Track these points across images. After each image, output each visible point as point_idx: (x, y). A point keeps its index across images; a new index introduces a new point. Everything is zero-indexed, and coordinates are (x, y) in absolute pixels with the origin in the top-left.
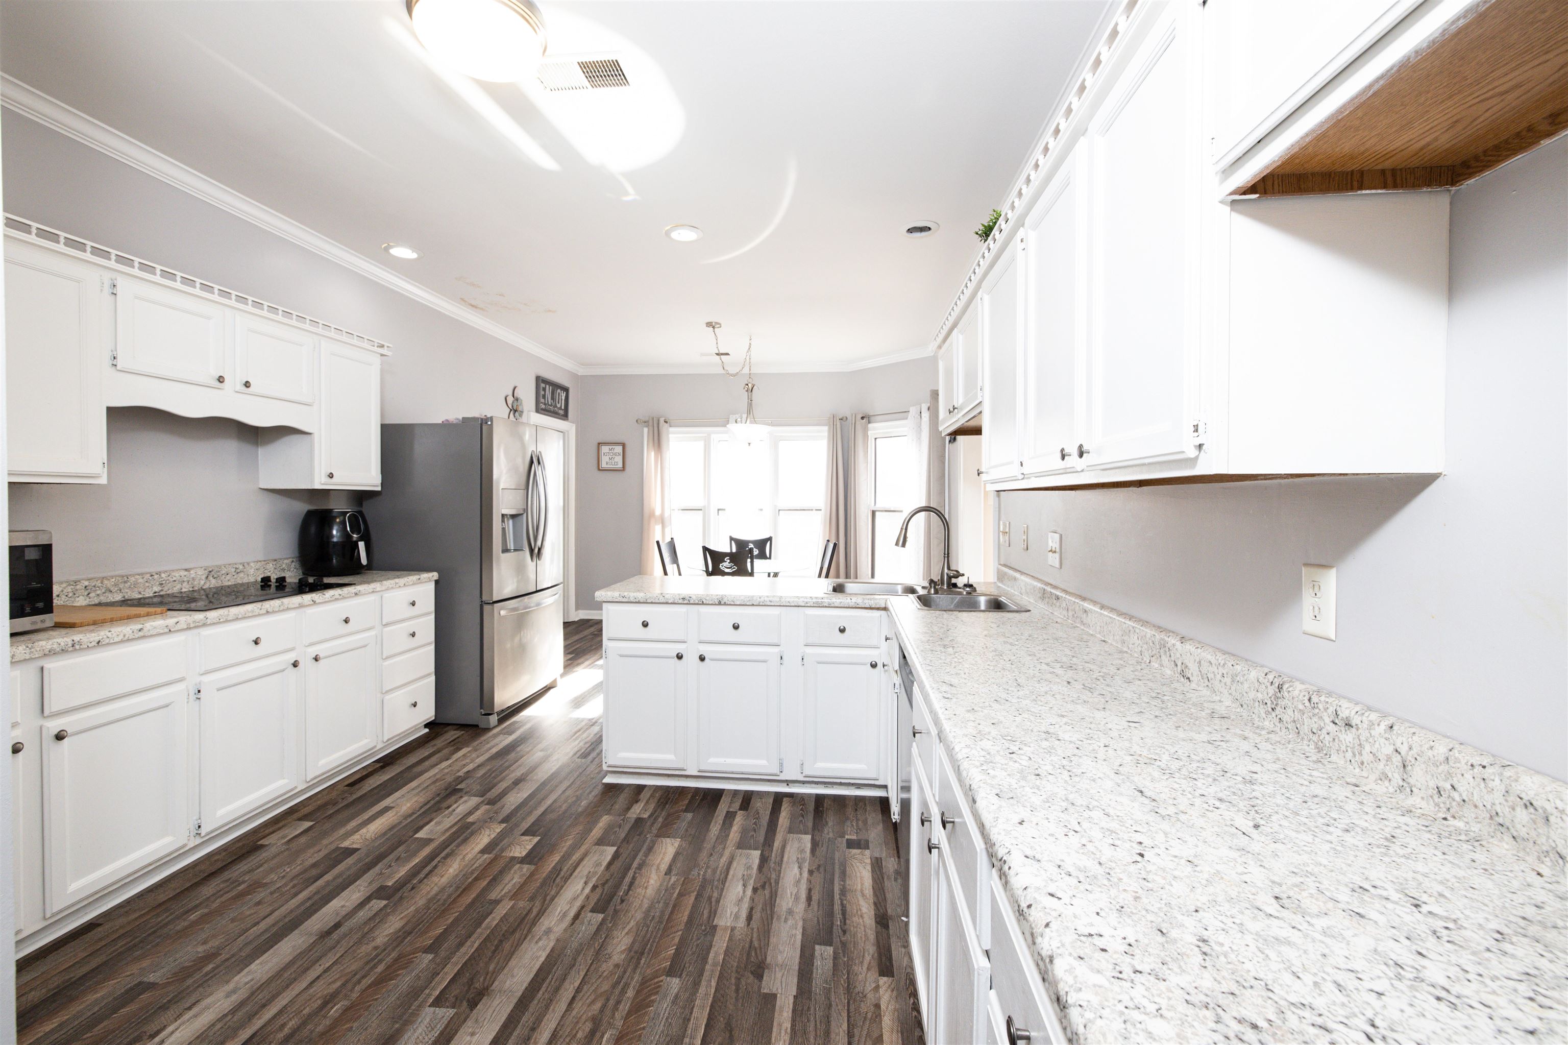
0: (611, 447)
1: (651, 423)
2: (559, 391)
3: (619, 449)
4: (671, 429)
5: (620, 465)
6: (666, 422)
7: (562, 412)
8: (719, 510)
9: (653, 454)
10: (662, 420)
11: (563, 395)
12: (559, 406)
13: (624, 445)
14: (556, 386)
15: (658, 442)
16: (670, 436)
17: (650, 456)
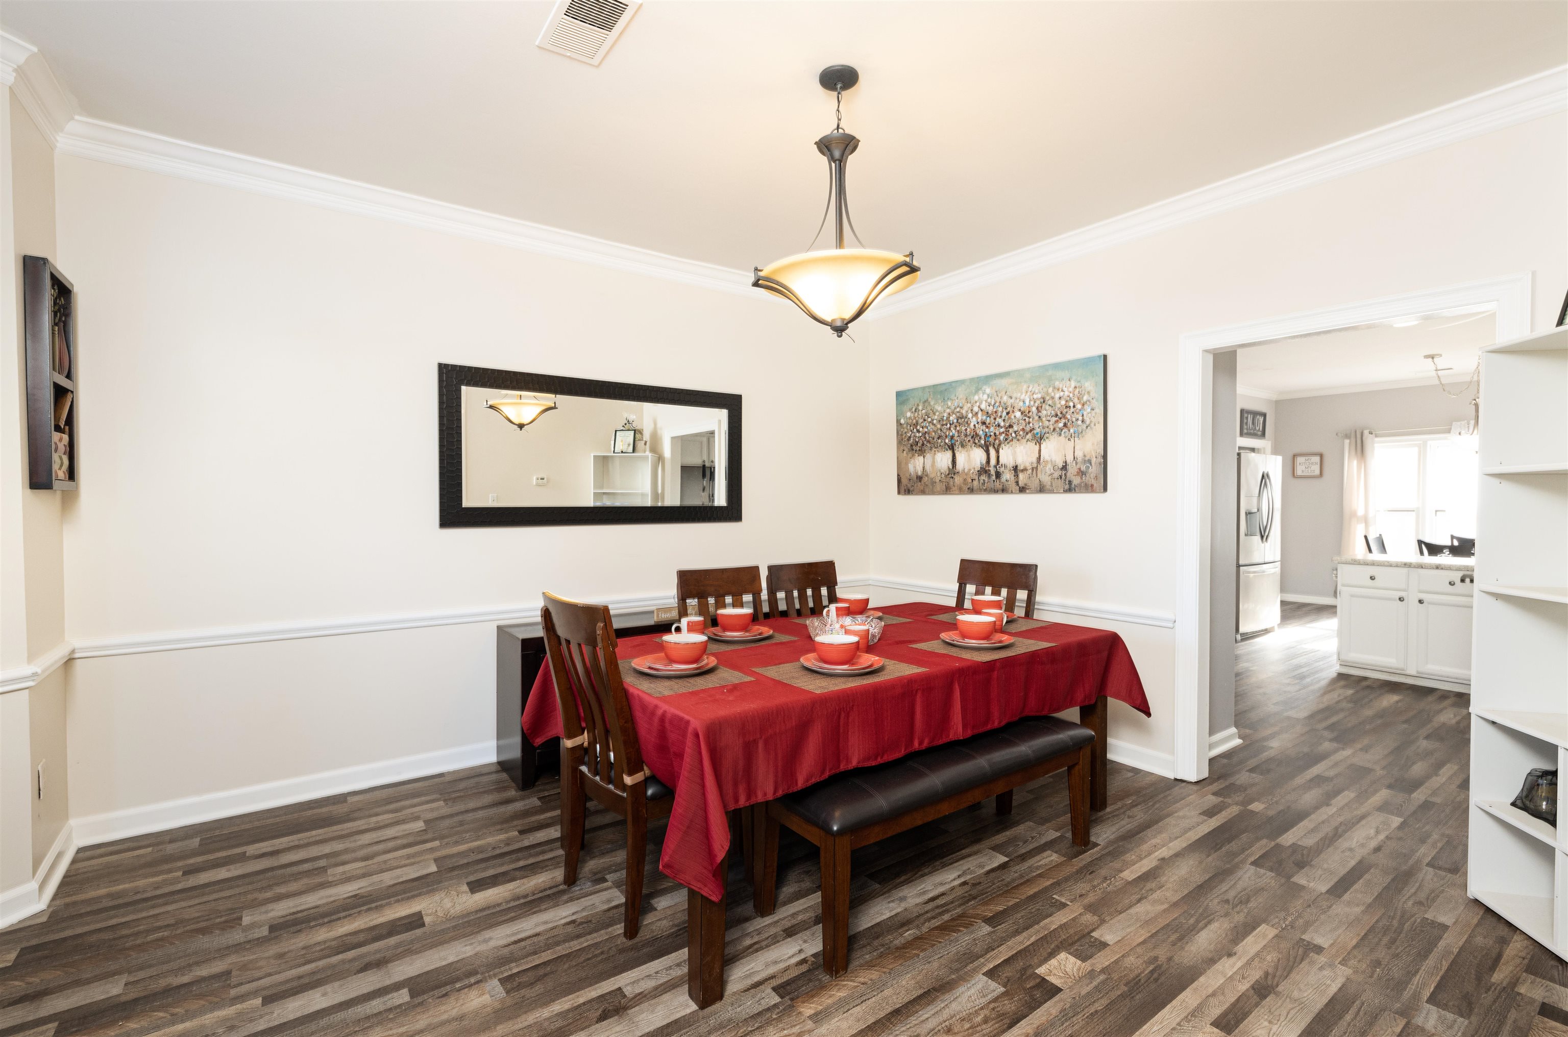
0: (1307, 458)
1: (1353, 434)
2: (1258, 417)
3: (1317, 459)
4: (1377, 439)
5: (1317, 472)
6: (1371, 433)
7: (1260, 433)
8: (1436, 511)
9: (1355, 462)
10: (1366, 432)
11: (1261, 419)
12: (1257, 428)
13: (1321, 456)
14: (1255, 414)
15: (1361, 449)
16: (1376, 445)
17: (1351, 466)
